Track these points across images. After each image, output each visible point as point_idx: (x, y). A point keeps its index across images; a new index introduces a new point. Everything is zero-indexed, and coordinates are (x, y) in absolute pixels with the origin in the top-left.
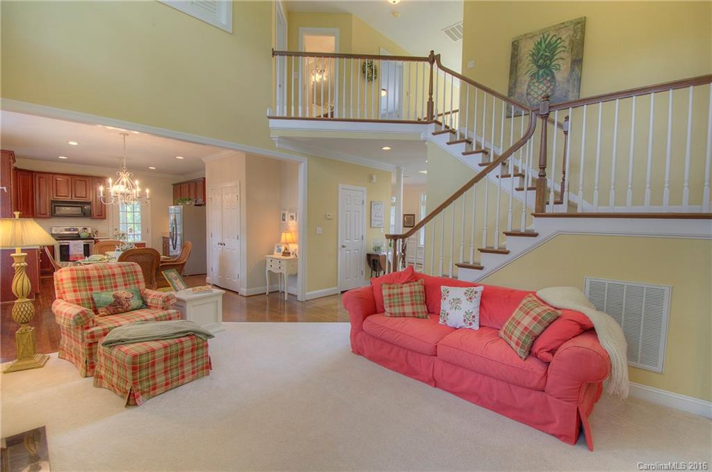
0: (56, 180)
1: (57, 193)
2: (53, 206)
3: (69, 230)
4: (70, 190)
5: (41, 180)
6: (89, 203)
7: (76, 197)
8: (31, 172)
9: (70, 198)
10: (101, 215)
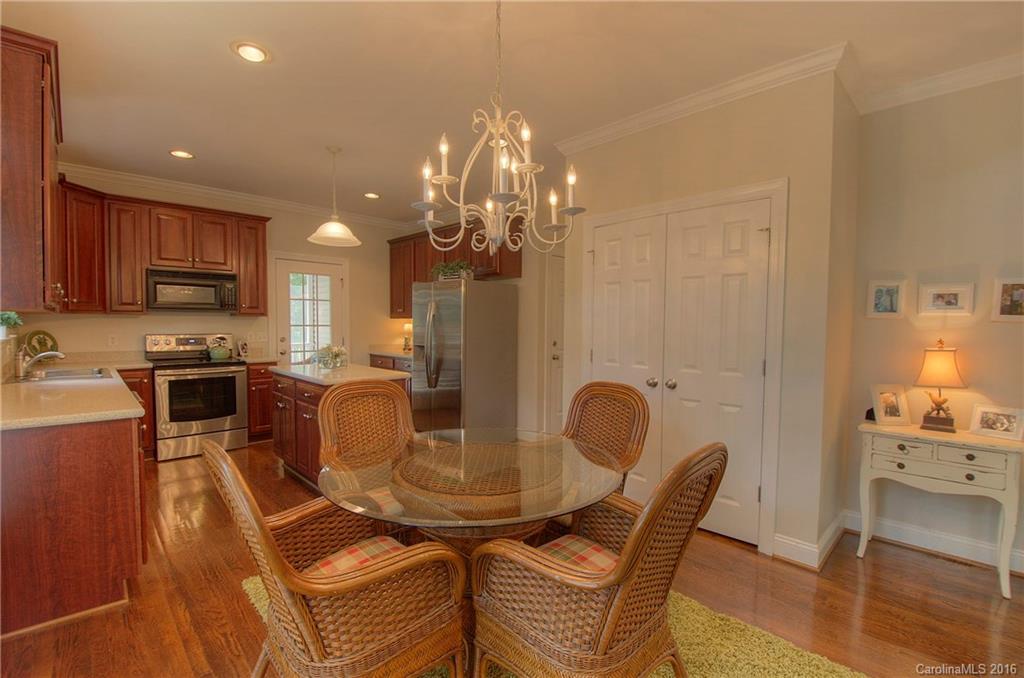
0: (159, 219)
1: (159, 251)
2: (151, 281)
3: (186, 342)
4: (190, 245)
5: (124, 217)
6: (232, 278)
7: (203, 262)
8: (101, 196)
9: (190, 265)
10: (257, 308)
